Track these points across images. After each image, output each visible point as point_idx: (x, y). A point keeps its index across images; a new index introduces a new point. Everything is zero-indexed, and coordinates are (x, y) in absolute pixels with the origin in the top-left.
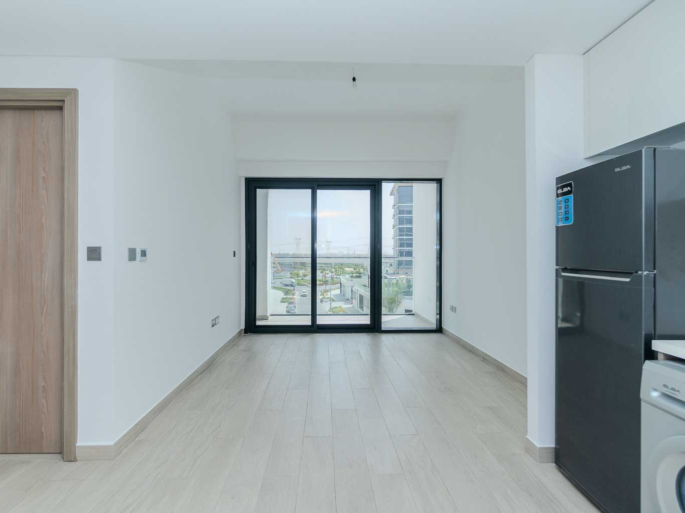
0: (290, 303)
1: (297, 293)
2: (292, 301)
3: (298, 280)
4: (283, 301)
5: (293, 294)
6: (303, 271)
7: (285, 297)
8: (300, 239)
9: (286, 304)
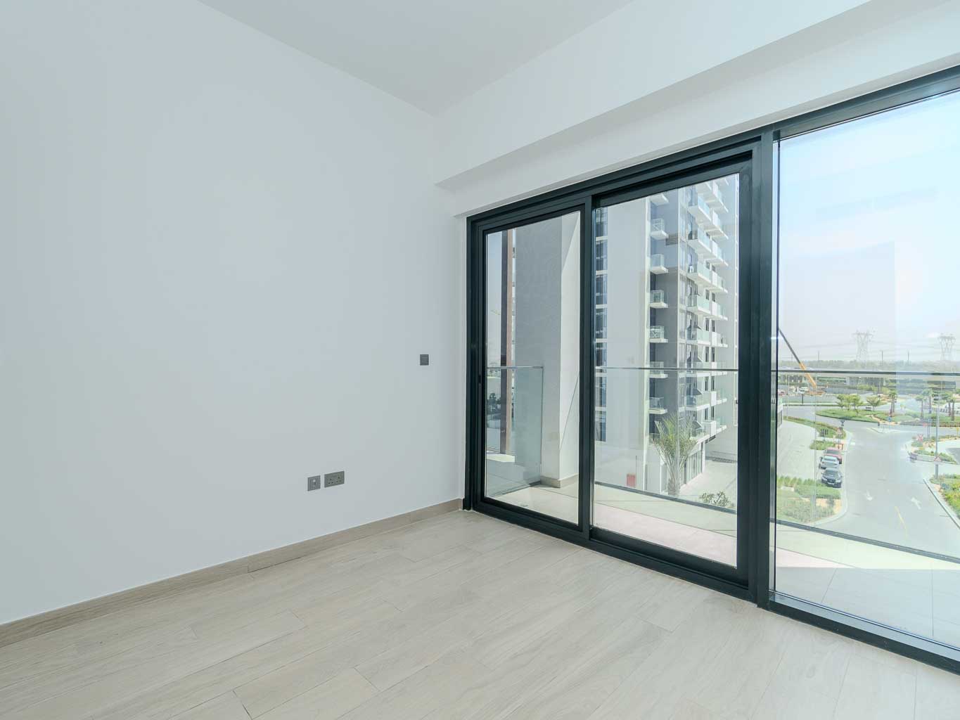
0: (829, 452)
1: (849, 434)
2: (836, 449)
3: (855, 410)
4: (815, 446)
5: (842, 436)
6: (870, 395)
7: (821, 439)
8: (867, 335)
9: (820, 453)
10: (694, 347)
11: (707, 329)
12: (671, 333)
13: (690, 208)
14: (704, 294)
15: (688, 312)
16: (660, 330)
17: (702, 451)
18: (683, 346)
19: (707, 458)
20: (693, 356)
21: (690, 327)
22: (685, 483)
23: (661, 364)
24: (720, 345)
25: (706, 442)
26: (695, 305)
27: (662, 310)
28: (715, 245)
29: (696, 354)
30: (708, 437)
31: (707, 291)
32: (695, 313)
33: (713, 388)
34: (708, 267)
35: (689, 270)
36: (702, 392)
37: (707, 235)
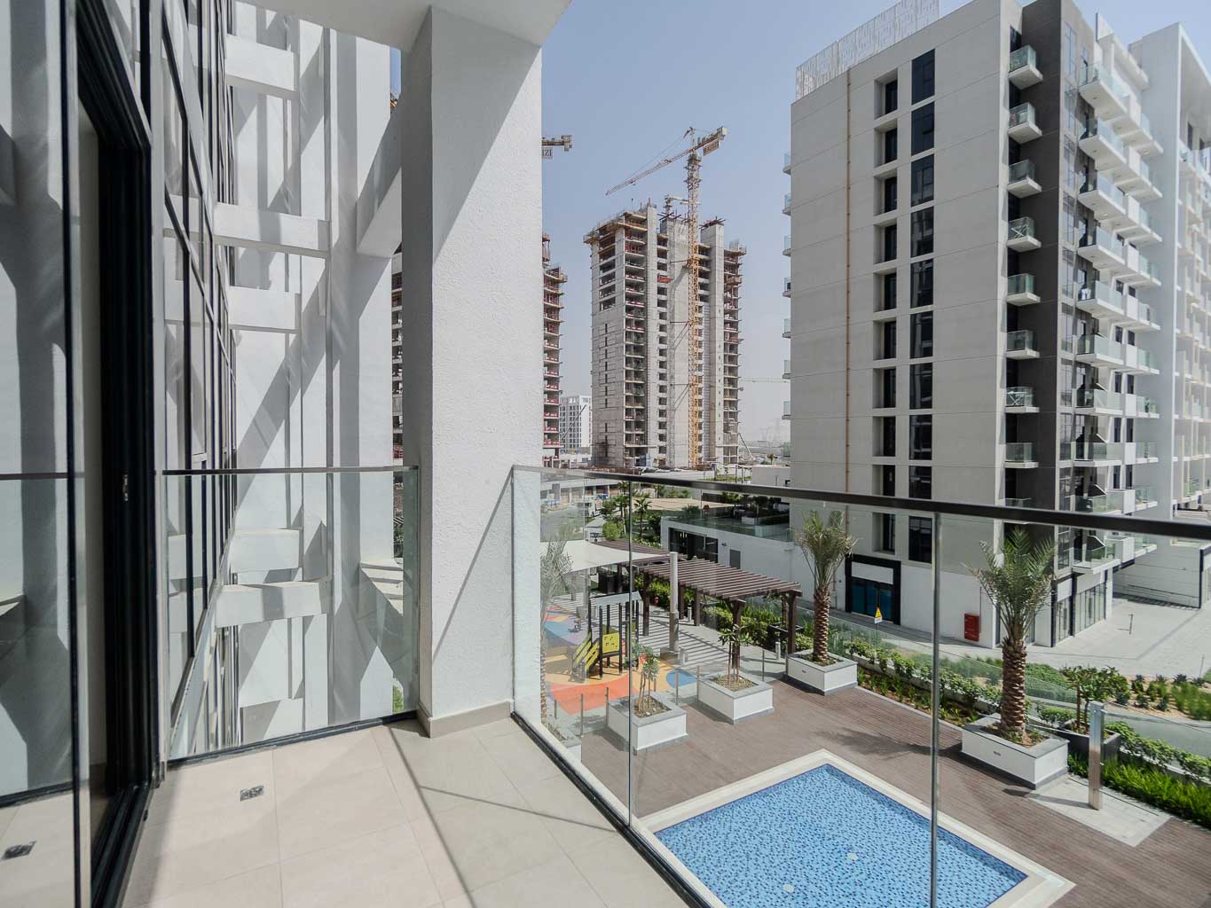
10: (1092, 421)
11: (1118, 389)
12: (1045, 397)
13: (1085, 195)
14: (1112, 333)
15: (1079, 364)
16: (1024, 393)
17: (1105, 583)
18: (1069, 417)
19: (1116, 595)
20: (1088, 432)
21: (1083, 387)
22: (1071, 632)
23: (1027, 446)
24: (1143, 415)
25: (1115, 569)
26: (1092, 351)
27: (1029, 362)
28: (1133, 253)
29: (1094, 430)
30: (1117, 562)
31: (1117, 328)
32: (1093, 365)
33: (1129, 484)
34: (1120, 289)
35: (1080, 296)
36: (1106, 491)
37: (1120, 238)
